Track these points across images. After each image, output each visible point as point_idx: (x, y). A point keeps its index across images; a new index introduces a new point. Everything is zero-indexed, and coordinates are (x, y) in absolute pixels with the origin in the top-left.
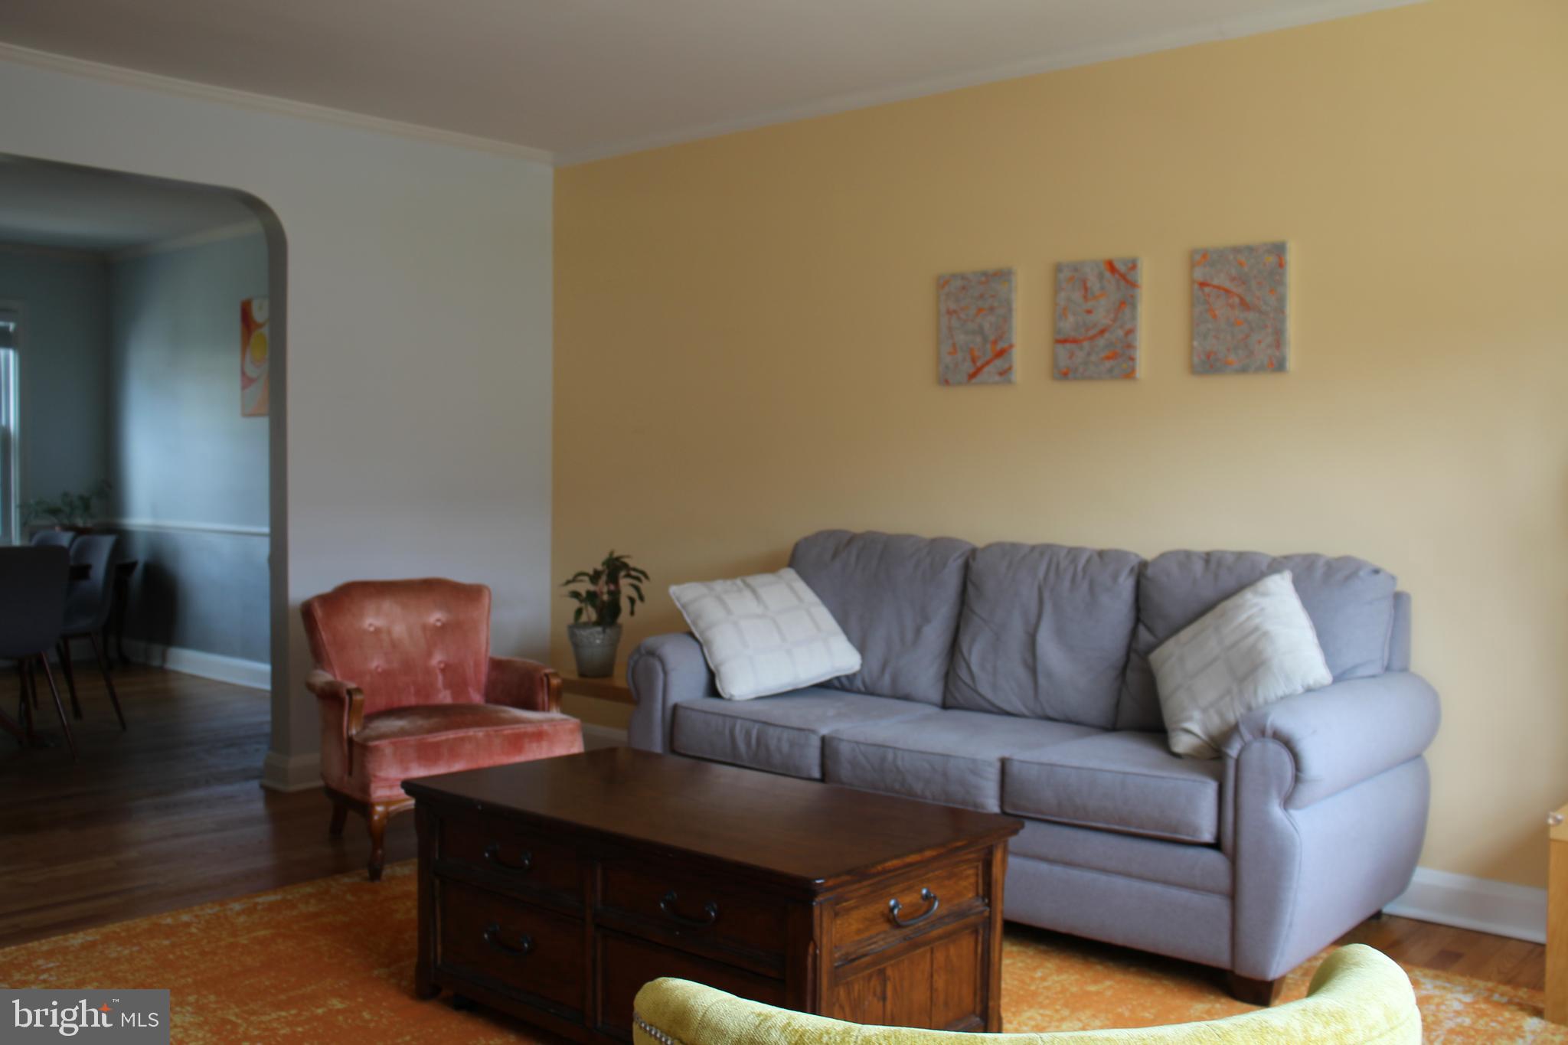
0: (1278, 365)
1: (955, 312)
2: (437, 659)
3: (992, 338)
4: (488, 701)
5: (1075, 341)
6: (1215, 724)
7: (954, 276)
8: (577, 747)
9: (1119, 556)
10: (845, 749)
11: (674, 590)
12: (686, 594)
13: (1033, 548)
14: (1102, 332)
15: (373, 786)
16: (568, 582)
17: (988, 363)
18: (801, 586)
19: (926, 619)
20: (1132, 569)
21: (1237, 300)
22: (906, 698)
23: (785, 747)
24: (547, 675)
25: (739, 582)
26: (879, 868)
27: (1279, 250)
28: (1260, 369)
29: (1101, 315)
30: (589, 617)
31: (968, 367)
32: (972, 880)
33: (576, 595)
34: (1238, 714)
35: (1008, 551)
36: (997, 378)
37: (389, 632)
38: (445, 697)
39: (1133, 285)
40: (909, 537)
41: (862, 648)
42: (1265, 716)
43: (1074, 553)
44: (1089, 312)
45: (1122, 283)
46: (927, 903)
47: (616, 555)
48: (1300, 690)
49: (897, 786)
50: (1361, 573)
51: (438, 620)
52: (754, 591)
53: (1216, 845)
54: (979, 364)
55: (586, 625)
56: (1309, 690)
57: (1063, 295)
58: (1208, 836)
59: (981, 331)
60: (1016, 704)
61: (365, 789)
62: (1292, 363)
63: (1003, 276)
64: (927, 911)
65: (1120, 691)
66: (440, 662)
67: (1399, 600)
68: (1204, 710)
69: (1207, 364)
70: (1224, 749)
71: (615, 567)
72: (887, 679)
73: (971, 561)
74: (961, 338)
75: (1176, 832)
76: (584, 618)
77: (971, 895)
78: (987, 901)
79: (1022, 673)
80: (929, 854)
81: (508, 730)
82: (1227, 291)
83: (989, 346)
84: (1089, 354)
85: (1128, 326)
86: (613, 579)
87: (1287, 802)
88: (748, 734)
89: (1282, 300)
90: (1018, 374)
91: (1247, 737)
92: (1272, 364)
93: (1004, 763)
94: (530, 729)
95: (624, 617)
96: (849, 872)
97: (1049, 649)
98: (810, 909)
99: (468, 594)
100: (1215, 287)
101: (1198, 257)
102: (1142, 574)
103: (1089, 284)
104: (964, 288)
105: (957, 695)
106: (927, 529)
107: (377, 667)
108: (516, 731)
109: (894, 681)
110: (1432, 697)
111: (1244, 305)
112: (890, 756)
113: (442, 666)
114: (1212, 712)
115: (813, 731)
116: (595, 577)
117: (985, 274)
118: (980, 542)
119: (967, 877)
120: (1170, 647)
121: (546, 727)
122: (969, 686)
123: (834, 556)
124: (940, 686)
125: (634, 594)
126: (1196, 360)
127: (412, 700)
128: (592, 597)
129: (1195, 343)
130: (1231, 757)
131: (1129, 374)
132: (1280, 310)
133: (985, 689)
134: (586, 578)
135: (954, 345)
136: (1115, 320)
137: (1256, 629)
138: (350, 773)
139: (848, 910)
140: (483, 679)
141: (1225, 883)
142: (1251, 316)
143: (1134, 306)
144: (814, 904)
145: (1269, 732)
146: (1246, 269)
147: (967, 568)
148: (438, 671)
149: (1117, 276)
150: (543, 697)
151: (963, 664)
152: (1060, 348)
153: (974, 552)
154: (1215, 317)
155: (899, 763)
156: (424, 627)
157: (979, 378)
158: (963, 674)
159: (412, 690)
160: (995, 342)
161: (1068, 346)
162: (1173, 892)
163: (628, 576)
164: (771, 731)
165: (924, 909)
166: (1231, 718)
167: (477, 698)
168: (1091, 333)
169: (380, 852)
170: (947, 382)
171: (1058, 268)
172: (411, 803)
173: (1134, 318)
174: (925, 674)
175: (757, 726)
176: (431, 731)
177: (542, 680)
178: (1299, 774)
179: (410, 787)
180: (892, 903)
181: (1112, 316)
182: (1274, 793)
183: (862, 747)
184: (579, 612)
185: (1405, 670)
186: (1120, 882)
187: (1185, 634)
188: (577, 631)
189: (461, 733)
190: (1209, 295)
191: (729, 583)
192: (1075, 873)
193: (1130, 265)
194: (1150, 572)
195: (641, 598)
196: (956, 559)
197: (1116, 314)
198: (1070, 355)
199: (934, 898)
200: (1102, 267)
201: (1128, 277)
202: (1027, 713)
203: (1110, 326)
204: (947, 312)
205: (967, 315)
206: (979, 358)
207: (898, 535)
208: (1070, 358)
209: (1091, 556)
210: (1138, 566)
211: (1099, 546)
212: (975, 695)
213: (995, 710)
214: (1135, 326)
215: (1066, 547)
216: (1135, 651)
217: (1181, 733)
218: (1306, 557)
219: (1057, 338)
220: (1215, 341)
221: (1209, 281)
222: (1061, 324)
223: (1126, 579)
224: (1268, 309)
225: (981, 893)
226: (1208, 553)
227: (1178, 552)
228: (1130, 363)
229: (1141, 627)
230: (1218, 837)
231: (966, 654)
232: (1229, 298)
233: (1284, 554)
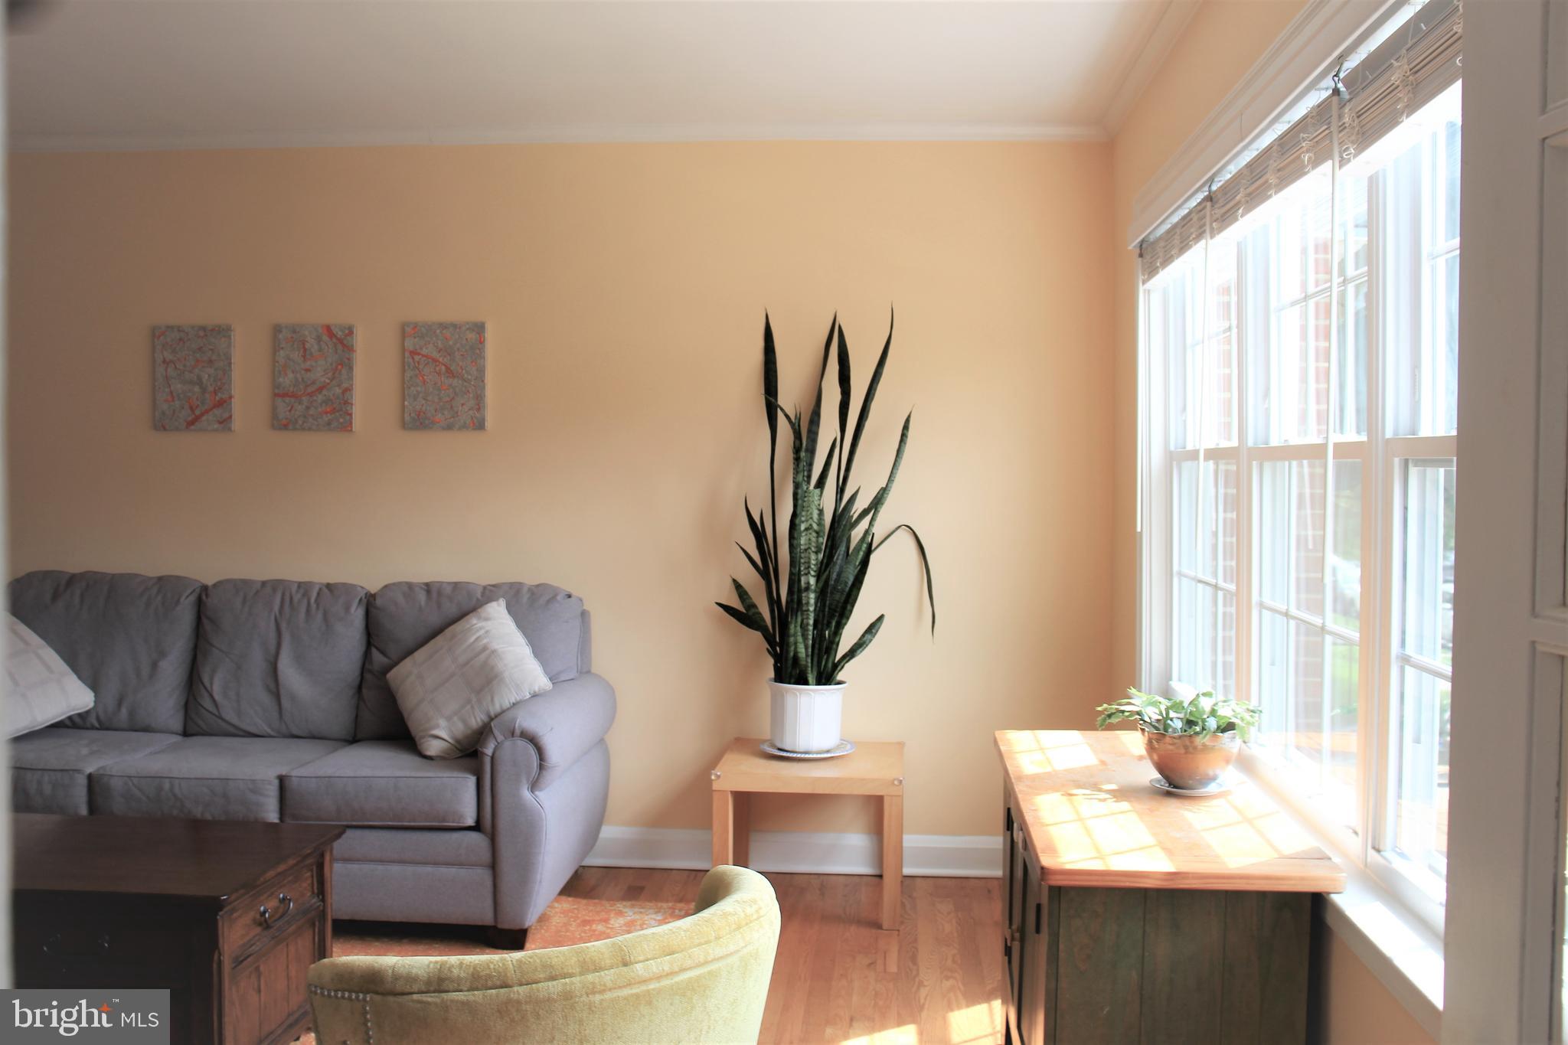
0: (480, 425)
1: (171, 361)
3: (211, 389)
5: (293, 395)
6: (460, 729)
7: (170, 328)
9: (347, 588)
10: (116, 784)
13: (264, 583)
14: (321, 389)
17: (207, 412)
19: (162, 654)
20: (361, 600)
21: (443, 368)
22: (147, 729)
26: (261, 880)
27: (479, 328)
28: (464, 427)
29: (319, 375)
31: (186, 414)
32: (309, 882)
34: (479, 720)
35: (240, 586)
36: (216, 426)
39: (350, 349)
40: (136, 575)
41: (95, 686)
42: (514, 720)
43: (304, 587)
44: (307, 370)
45: (340, 347)
46: (283, 905)
48: (528, 696)
49: (175, 812)
50: (559, 598)
53: (477, 827)
54: (198, 412)
56: (535, 696)
57: (282, 353)
58: (470, 821)
59: (199, 382)
60: (261, 726)
62: (489, 423)
63: (223, 332)
64: (285, 912)
65: (357, 708)
67: (584, 615)
68: (449, 719)
69: (417, 422)
70: (478, 748)
72: (124, 711)
73: (204, 597)
74: (178, 387)
75: (444, 820)
77: (309, 894)
78: (321, 897)
79: (266, 699)
82: (435, 360)
83: (208, 396)
84: (308, 408)
85: (345, 385)
87: (534, 786)
89: (481, 371)
90: (237, 424)
91: (500, 738)
92: (474, 423)
93: (282, 780)
96: (243, 887)
97: (290, 674)
98: (217, 920)
100: (423, 356)
101: (408, 329)
102: (370, 604)
103: (308, 346)
104: (180, 339)
105: (200, 723)
106: (151, 568)
109: (132, 714)
110: (610, 691)
111: (450, 373)
112: (167, 786)
114: (455, 719)
115: (78, 771)
117: (203, 328)
118: (210, 580)
119: (306, 880)
120: (407, 665)
122: (214, 714)
123: (55, 595)
124: (180, 716)
126: (407, 418)
129: (406, 403)
130: (485, 754)
131: (347, 427)
132: (481, 378)
133: (230, 715)
135: (171, 392)
136: (332, 380)
137: (485, 648)
139: (239, 918)
141: (486, 856)
142: (455, 382)
143: (351, 368)
144: (218, 917)
145: (518, 732)
146: (451, 343)
147: (200, 604)
149: (334, 340)
151: (206, 694)
152: (279, 400)
153: (205, 589)
154: (424, 382)
155: (177, 790)
157: (199, 425)
158: (207, 703)
160: (215, 393)
161: (287, 400)
162: (444, 870)
165: (281, 910)
168: (310, 390)
170: (164, 428)
171: (277, 329)
173: (351, 378)
174: (165, 705)
178: (543, 763)
181: (330, 375)
182: (524, 781)
183: (135, 781)
185: (589, 672)
186: (395, 869)
187: (420, 655)
193: (347, 332)
194: (379, 602)
196: (188, 597)
197: (334, 374)
198: (289, 408)
199: (290, 900)
200: (320, 331)
201: (345, 342)
202: (272, 733)
203: (328, 384)
204: (164, 361)
205: (185, 366)
206: (197, 406)
207: (122, 575)
208: (290, 411)
209: (320, 589)
210: (366, 598)
211: (325, 581)
212: (220, 721)
213: (241, 733)
214: (352, 385)
215: (296, 582)
216: (370, 671)
217: (430, 739)
218: (512, 585)
219: (277, 391)
220: (424, 402)
221: (419, 351)
222: (281, 380)
223: (356, 609)
224: (470, 377)
225: (316, 891)
226: (427, 584)
227: (400, 583)
228: (348, 418)
229: (374, 651)
230: (478, 821)
231: (207, 684)
232: (436, 366)
233: (494, 583)
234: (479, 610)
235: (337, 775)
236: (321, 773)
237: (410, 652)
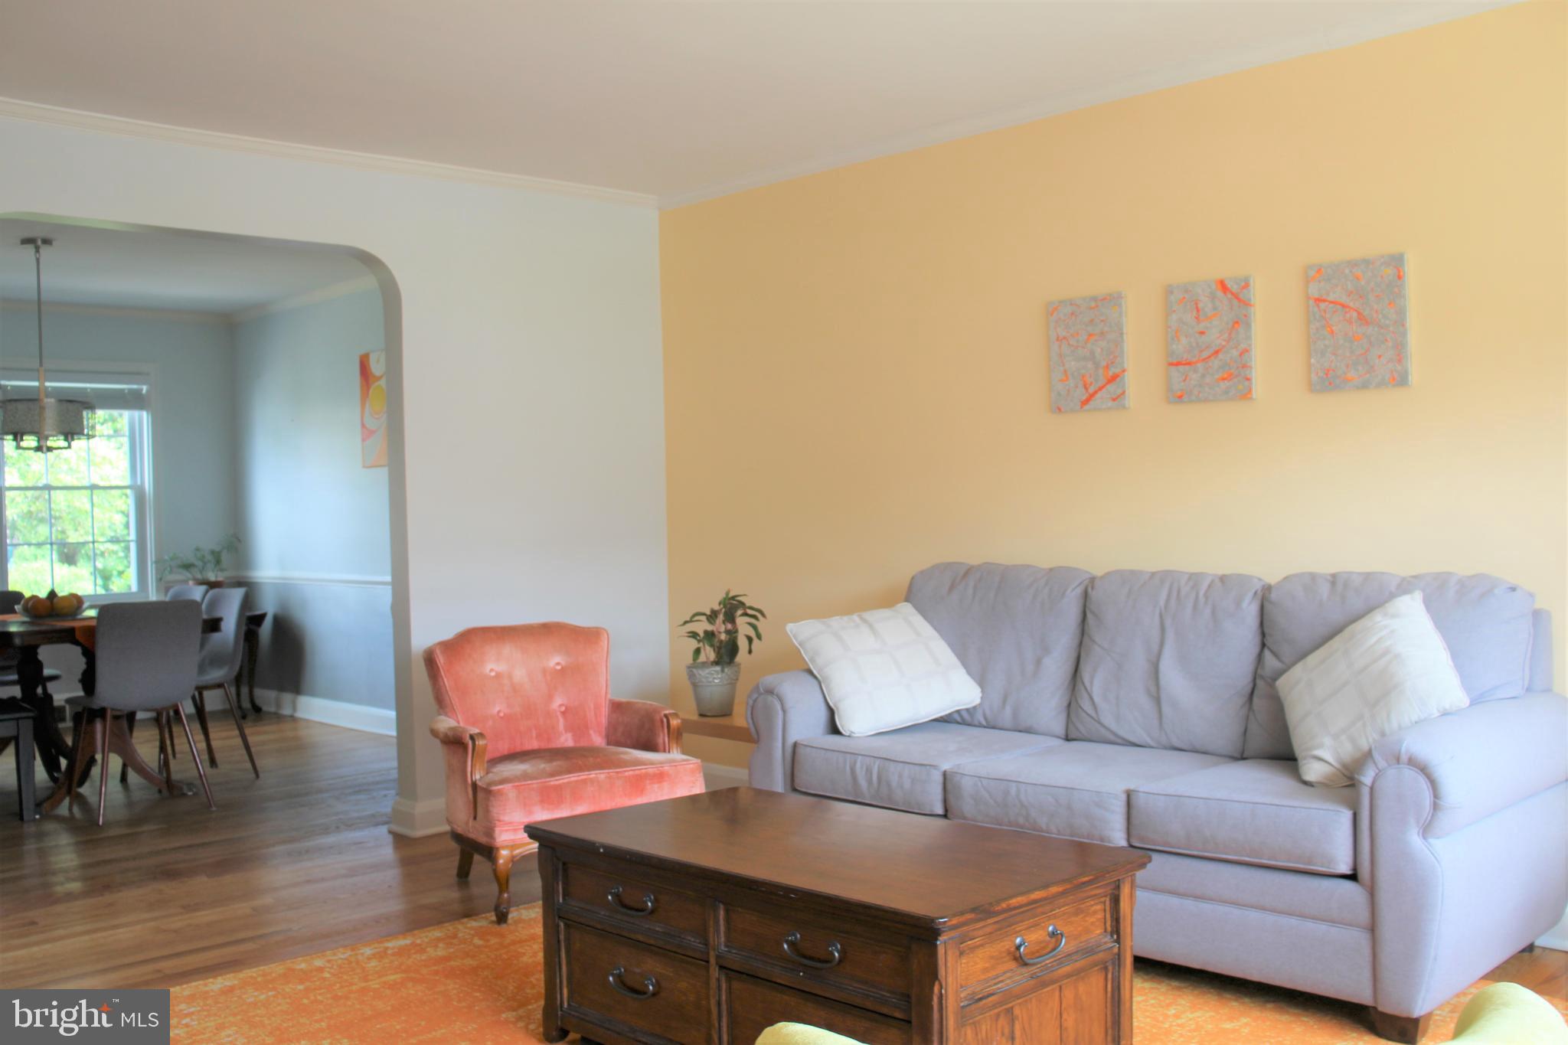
0: (1400, 380)
1: (1064, 338)
2: (558, 702)
3: (1104, 363)
4: (609, 744)
5: (1189, 364)
6: (1348, 751)
7: (1063, 302)
8: (698, 788)
9: (1242, 580)
10: (967, 785)
11: (790, 627)
12: (802, 631)
13: (1153, 574)
14: (1217, 352)
15: (497, 830)
16: (686, 622)
17: (1101, 389)
18: (918, 620)
19: (1046, 650)
20: (1256, 593)
21: (1355, 314)
22: (1028, 731)
23: (907, 784)
24: (666, 716)
25: (855, 617)
26: (1004, 905)
27: (1397, 261)
28: (1380, 385)
29: (1215, 336)
30: (707, 658)
31: (1081, 394)
32: (1100, 915)
33: (694, 635)
34: (1371, 740)
35: (1126, 578)
36: (1110, 404)
37: (510, 677)
38: (567, 740)
39: (1247, 304)
40: (1029, 566)
41: (982, 682)
42: (1400, 741)
43: (1195, 578)
44: (1202, 333)
45: (1235, 302)
46: (1053, 940)
47: (731, 594)
48: (1436, 714)
49: (1021, 821)
50: (1497, 591)
51: (558, 664)
52: (871, 626)
54: (1091, 390)
55: (704, 665)
56: (1445, 714)
57: (1174, 317)
58: (1343, 867)
59: (1092, 357)
60: (1140, 735)
61: (490, 833)
62: (1414, 377)
63: (1113, 300)
64: (1054, 949)
65: (1247, 718)
66: (561, 705)
67: (1539, 618)
68: (1336, 737)
69: (1326, 382)
70: (1356, 776)
71: (732, 607)
72: (1008, 711)
73: (1090, 590)
74: (1072, 365)
76: (702, 658)
77: (1099, 931)
78: (1115, 937)
79: (1145, 703)
80: (1054, 890)
81: (629, 772)
82: (1344, 306)
83: (1101, 371)
84: (1203, 376)
85: (1243, 346)
86: (730, 618)
87: (1426, 830)
88: (869, 771)
89: (1401, 313)
90: (1131, 400)
91: (1382, 764)
92: (1394, 379)
93: (1129, 795)
94: (651, 770)
95: (742, 656)
96: (973, 910)
97: (1173, 677)
98: (935, 946)
99: (585, 637)
100: (1331, 302)
101: (1312, 273)
102: (1266, 597)
103: (1200, 306)
104: (1072, 314)
105: (1081, 727)
106: (1045, 560)
107: (499, 712)
108: (637, 772)
109: (1015, 715)
111: (1363, 319)
112: (1013, 791)
113: (563, 709)
114: (1343, 737)
115: (934, 767)
116: (712, 616)
117: (1094, 299)
118: (1098, 572)
119: (1095, 912)
120: (1297, 671)
121: (666, 768)
122: (1092, 718)
123: (952, 587)
124: (1063, 717)
125: (752, 634)
126: (1314, 378)
127: (534, 744)
128: (710, 636)
129: (1313, 360)
130: (1363, 784)
131: (1246, 395)
132: (1401, 322)
133: (1108, 720)
134: (703, 618)
135: (1065, 371)
136: (1228, 341)
137: (1387, 652)
138: (475, 818)
139: (973, 949)
140: (604, 721)
141: (1364, 916)
142: (1370, 330)
143: (1248, 326)
144: (938, 943)
145: (1404, 758)
146: (1363, 283)
147: (1086, 595)
148: (559, 713)
149: (1229, 296)
150: (662, 738)
151: (1085, 695)
152: (1173, 368)
153: (1093, 580)
154: (1332, 332)
155: (1023, 797)
156: (544, 671)
157: (1092, 404)
158: (1086, 705)
159: (534, 734)
160: (1107, 367)
161: (1181, 368)
162: (1310, 925)
163: (745, 614)
164: (892, 766)
165: (1051, 946)
166: (1364, 745)
167: (598, 740)
168: (1205, 355)
169: (506, 895)
170: (1059, 410)
171: (1169, 291)
172: (534, 846)
173: (1249, 338)
174: (1047, 707)
175: (878, 762)
176: (552, 775)
177: (662, 722)
178: (1437, 801)
179: (533, 831)
180: (1018, 940)
181: (1226, 336)
182: (1413, 823)
183: (985, 782)
184: (698, 651)
185: (1547, 690)
186: (1253, 915)
187: (1312, 659)
188: (694, 670)
189: (583, 776)
190: (1325, 311)
191: (846, 618)
192: (1206, 907)
193: (1243, 284)
194: (1274, 596)
195: (759, 637)
196: (1074, 589)
197: (1230, 334)
198: (1184, 377)
199: (1062, 935)
200: (1214, 287)
201: (1241, 296)
202: (1152, 744)
203: (1224, 347)
204: (1058, 339)
205: (1078, 341)
206: (1091, 384)
207: (1015, 566)
208: (1184, 380)
209: (1212, 581)
210: (1262, 591)
211: (1220, 572)
212: (1098, 725)
213: (1119, 741)
214: (1250, 345)
215: (1187, 573)
216: (1262, 677)
217: (1312, 760)
218: (1437, 576)
219: (1170, 360)
220: (1333, 357)
221: (1324, 297)
222: (1174, 346)
223: (1250, 603)
224: (1387, 322)
225: (1109, 929)
226: (1334, 576)
227: (1303, 574)
228: (1247, 383)
229: (1267, 653)
230: (1355, 869)
231: (1087, 684)
232: (1346, 313)
233: (1414, 574)
234: (1387, 605)
235: (1187, 794)
236: (1171, 791)
237: (1303, 655)
